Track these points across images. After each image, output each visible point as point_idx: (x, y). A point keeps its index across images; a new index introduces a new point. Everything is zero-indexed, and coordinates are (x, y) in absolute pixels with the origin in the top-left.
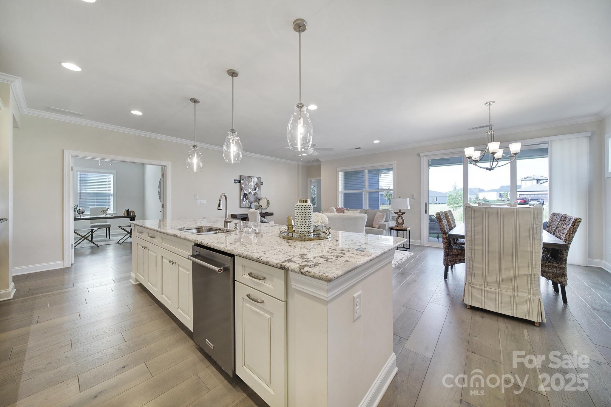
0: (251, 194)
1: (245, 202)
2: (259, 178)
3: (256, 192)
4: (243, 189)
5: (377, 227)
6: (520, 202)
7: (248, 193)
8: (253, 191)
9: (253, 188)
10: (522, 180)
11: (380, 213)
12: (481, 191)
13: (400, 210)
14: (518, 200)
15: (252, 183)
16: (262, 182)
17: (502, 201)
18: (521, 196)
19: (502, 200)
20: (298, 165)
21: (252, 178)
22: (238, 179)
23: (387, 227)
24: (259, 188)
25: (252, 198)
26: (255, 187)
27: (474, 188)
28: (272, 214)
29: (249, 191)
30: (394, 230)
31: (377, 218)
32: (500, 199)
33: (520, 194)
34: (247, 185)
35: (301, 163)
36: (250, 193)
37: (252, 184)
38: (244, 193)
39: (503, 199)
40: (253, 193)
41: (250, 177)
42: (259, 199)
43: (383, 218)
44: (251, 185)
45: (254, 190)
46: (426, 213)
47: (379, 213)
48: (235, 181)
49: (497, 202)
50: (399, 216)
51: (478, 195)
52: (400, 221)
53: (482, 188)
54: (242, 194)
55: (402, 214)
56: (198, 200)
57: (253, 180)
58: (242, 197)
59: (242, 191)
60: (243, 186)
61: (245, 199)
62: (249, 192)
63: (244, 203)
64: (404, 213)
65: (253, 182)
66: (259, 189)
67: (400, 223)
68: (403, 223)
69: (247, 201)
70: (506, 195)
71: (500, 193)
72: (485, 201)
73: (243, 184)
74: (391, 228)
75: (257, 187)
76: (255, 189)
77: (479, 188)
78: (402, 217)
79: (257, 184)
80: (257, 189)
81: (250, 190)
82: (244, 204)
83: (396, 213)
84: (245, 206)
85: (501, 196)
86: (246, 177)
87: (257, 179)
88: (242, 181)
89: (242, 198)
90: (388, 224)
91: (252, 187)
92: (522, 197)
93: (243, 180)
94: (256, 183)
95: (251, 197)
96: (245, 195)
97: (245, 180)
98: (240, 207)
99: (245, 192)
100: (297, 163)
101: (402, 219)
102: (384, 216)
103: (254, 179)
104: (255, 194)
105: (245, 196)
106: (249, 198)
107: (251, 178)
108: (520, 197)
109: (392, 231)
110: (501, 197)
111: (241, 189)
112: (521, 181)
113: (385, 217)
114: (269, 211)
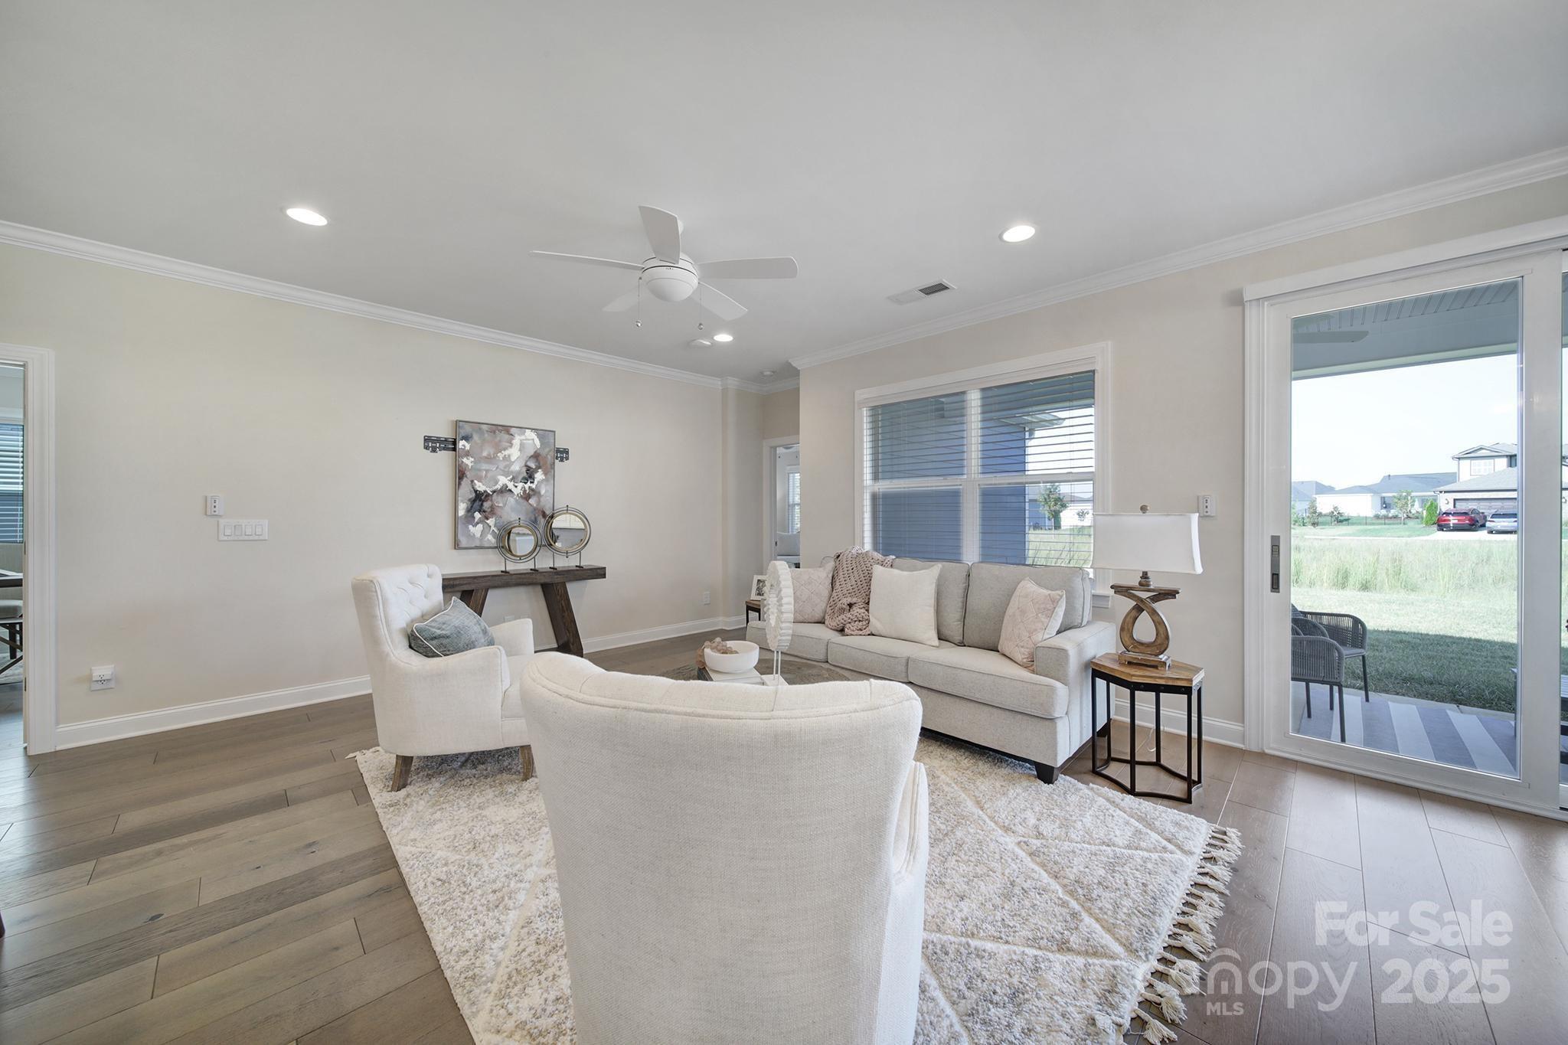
0: (507, 494)
1: (480, 526)
2: (543, 434)
3: (533, 486)
4: (468, 473)
5: (1019, 657)
6: (1456, 521)
7: (494, 492)
8: (520, 485)
9: (519, 472)
10: (1459, 458)
11: (1039, 585)
12: (1322, 489)
13: (1145, 575)
14: (1451, 518)
15: (514, 453)
16: (566, 451)
17: (1391, 518)
18: (1457, 504)
19: (1390, 515)
20: (725, 390)
21: (513, 431)
22: (444, 432)
23: (1073, 665)
24: (549, 471)
25: (510, 509)
26: (528, 469)
27: (1303, 482)
28: (599, 573)
29: (496, 483)
30: (1110, 678)
31: (1023, 612)
32: (1384, 512)
33: (1455, 500)
34: (490, 459)
35: (732, 382)
36: (504, 490)
37: (516, 454)
38: (476, 491)
39: (1393, 512)
40: (517, 491)
41: (507, 429)
42: (548, 512)
43: (1049, 614)
44: (507, 458)
45: (524, 478)
46: (1275, 585)
47: (1029, 587)
48: (432, 443)
49: (1374, 522)
50: (1139, 609)
51: (1315, 501)
52: (1144, 631)
53: (1326, 483)
54: (466, 492)
55: (1155, 599)
56: (222, 521)
57: (516, 441)
58: (462, 508)
59: (465, 482)
60: (468, 461)
61: (477, 515)
62: (498, 487)
63: (477, 530)
64: (1171, 594)
65: (520, 450)
66: (545, 474)
67: (1142, 644)
68: (1162, 642)
69: (491, 521)
70: (1403, 502)
71: (1384, 495)
72: (1337, 518)
73: (467, 454)
74: (1094, 671)
75: (539, 467)
76: (530, 476)
77: (1317, 483)
78: (1153, 613)
79: (536, 456)
80: (539, 476)
81: (503, 480)
82: (472, 537)
83: (1119, 589)
84: (478, 544)
85: (1386, 505)
86: (484, 427)
87: (538, 436)
88: (461, 444)
89: (461, 512)
90: (1080, 647)
91: (517, 467)
92: (1462, 507)
93: (466, 438)
94: (532, 453)
95: (507, 508)
96: (479, 500)
97: (476, 437)
98: (457, 545)
99: (481, 487)
100: (717, 383)
101: (1159, 624)
102: (1055, 602)
103: (523, 437)
104: (526, 496)
105: (477, 503)
106: (498, 512)
107: (508, 432)
108: (1454, 507)
109: (1101, 684)
110: (1386, 508)
111: (460, 474)
112: (1456, 462)
113: (1060, 611)
114: (589, 560)
